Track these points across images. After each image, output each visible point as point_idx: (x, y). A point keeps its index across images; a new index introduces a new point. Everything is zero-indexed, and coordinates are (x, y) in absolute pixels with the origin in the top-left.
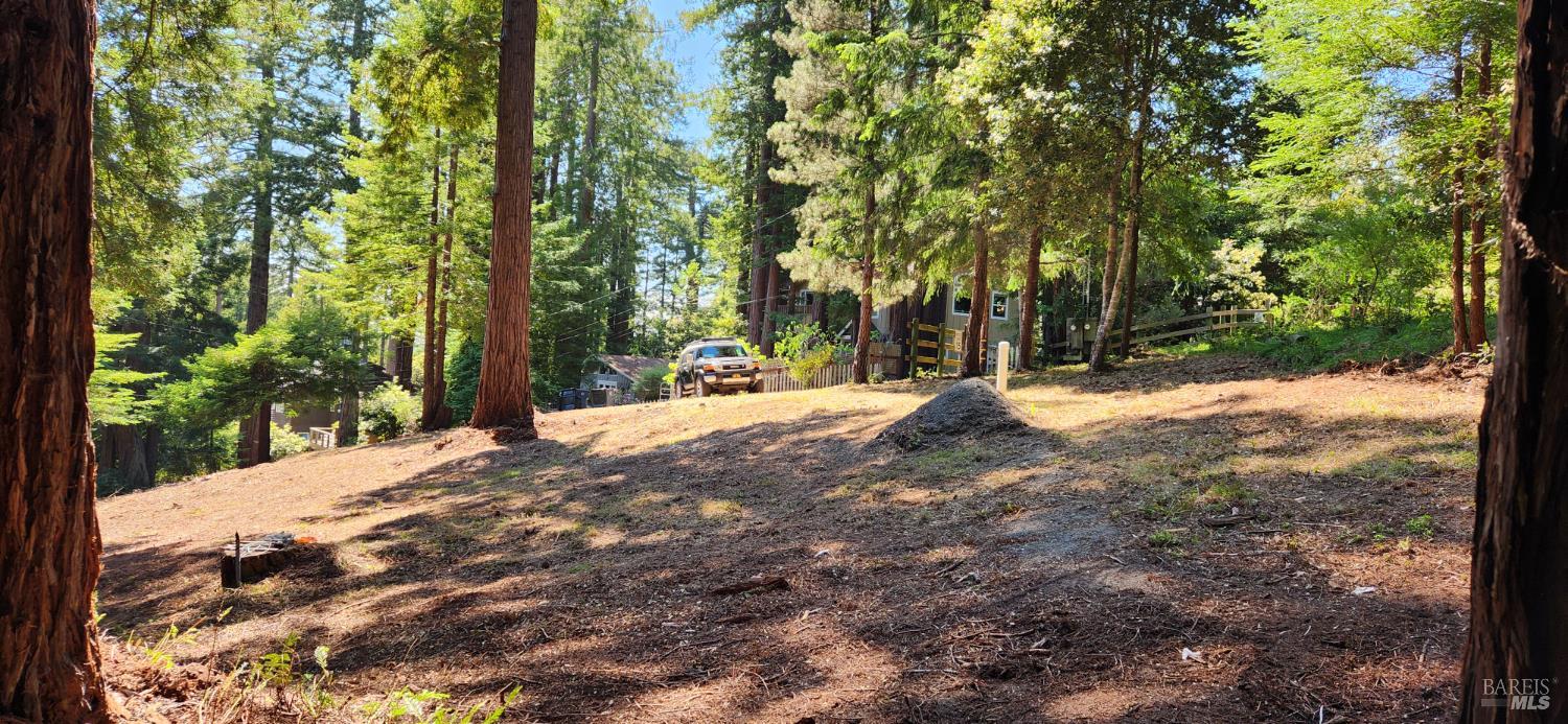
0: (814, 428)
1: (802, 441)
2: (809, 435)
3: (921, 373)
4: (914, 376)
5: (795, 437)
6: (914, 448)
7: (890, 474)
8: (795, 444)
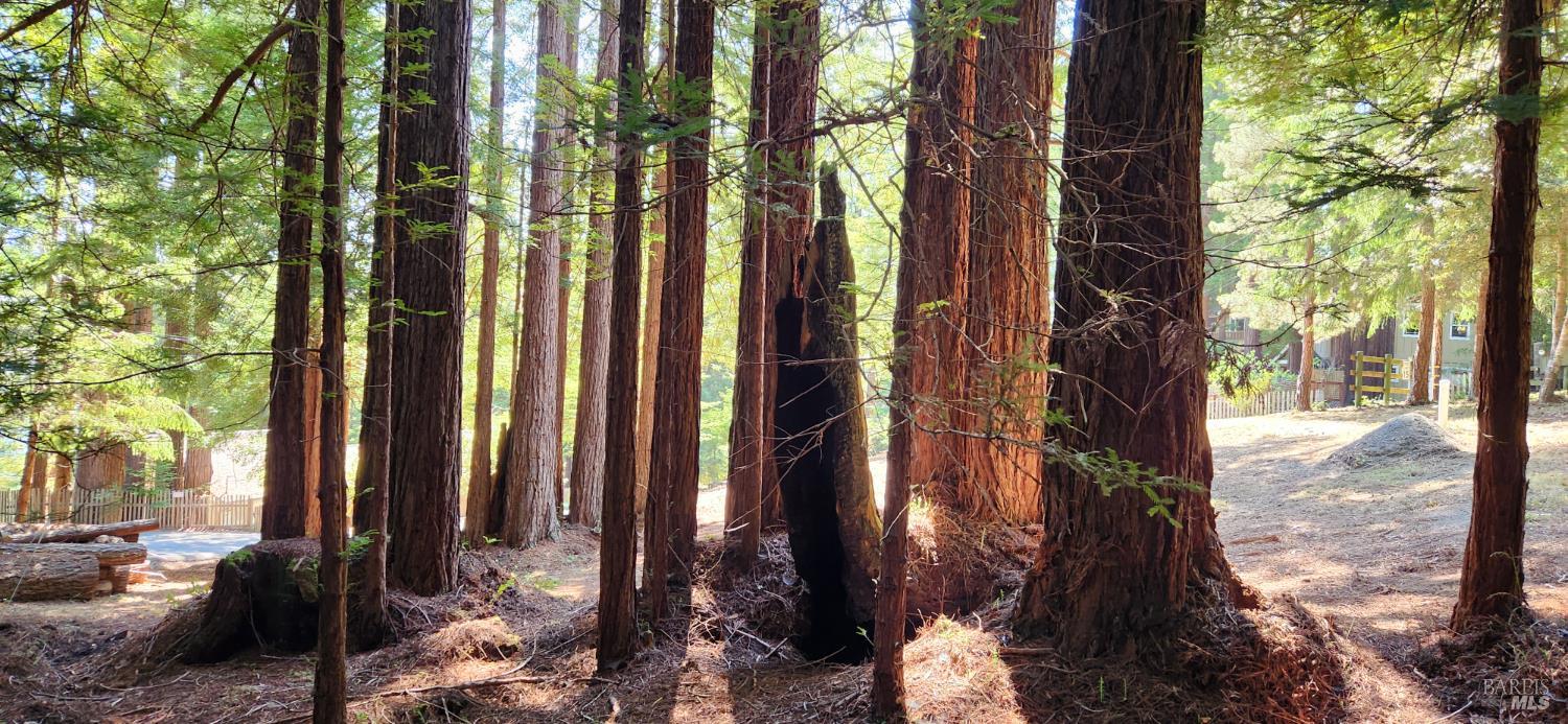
0: (1268, 450)
1: (1262, 461)
2: (1266, 456)
3: (1366, 401)
4: (1359, 404)
5: (1254, 458)
6: (1360, 466)
7: (1340, 483)
8: (1255, 463)
